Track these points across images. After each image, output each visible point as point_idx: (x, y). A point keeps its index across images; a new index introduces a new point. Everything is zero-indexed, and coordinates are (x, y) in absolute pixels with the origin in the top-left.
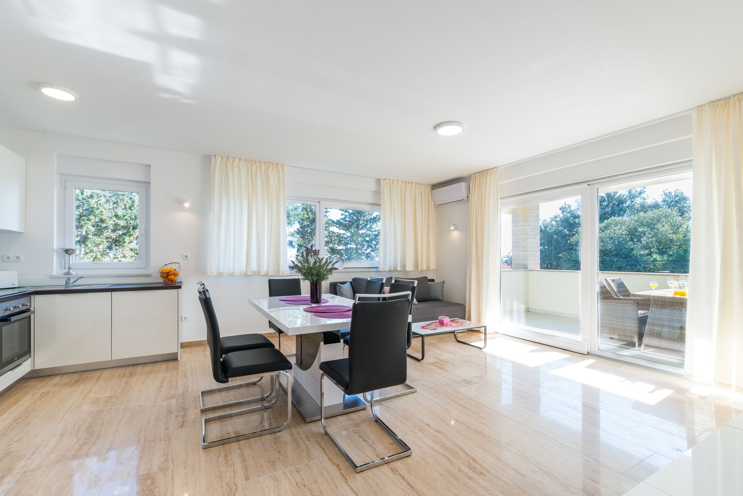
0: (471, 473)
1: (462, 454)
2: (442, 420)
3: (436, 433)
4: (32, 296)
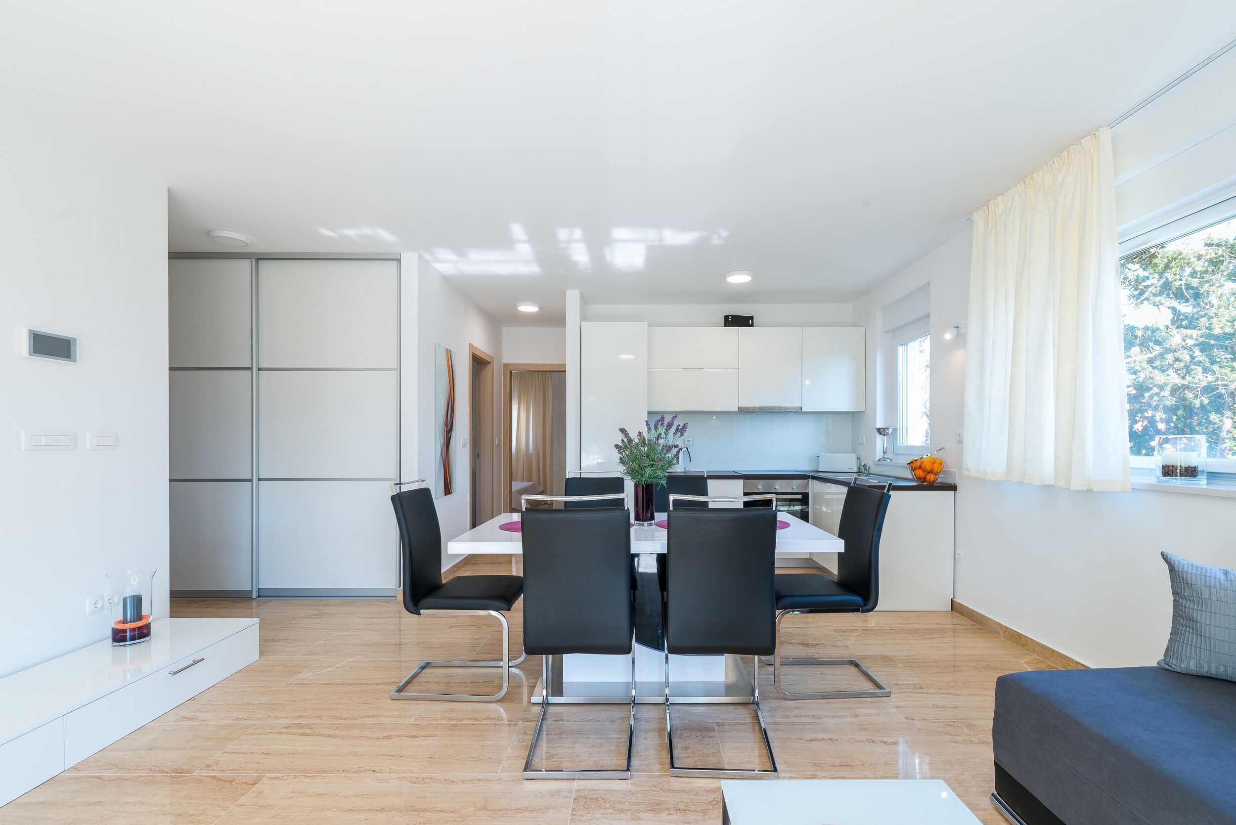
0: (303, 721)
1: (327, 732)
2: (401, 757)
3: (389, 734)
4: (810, 480)
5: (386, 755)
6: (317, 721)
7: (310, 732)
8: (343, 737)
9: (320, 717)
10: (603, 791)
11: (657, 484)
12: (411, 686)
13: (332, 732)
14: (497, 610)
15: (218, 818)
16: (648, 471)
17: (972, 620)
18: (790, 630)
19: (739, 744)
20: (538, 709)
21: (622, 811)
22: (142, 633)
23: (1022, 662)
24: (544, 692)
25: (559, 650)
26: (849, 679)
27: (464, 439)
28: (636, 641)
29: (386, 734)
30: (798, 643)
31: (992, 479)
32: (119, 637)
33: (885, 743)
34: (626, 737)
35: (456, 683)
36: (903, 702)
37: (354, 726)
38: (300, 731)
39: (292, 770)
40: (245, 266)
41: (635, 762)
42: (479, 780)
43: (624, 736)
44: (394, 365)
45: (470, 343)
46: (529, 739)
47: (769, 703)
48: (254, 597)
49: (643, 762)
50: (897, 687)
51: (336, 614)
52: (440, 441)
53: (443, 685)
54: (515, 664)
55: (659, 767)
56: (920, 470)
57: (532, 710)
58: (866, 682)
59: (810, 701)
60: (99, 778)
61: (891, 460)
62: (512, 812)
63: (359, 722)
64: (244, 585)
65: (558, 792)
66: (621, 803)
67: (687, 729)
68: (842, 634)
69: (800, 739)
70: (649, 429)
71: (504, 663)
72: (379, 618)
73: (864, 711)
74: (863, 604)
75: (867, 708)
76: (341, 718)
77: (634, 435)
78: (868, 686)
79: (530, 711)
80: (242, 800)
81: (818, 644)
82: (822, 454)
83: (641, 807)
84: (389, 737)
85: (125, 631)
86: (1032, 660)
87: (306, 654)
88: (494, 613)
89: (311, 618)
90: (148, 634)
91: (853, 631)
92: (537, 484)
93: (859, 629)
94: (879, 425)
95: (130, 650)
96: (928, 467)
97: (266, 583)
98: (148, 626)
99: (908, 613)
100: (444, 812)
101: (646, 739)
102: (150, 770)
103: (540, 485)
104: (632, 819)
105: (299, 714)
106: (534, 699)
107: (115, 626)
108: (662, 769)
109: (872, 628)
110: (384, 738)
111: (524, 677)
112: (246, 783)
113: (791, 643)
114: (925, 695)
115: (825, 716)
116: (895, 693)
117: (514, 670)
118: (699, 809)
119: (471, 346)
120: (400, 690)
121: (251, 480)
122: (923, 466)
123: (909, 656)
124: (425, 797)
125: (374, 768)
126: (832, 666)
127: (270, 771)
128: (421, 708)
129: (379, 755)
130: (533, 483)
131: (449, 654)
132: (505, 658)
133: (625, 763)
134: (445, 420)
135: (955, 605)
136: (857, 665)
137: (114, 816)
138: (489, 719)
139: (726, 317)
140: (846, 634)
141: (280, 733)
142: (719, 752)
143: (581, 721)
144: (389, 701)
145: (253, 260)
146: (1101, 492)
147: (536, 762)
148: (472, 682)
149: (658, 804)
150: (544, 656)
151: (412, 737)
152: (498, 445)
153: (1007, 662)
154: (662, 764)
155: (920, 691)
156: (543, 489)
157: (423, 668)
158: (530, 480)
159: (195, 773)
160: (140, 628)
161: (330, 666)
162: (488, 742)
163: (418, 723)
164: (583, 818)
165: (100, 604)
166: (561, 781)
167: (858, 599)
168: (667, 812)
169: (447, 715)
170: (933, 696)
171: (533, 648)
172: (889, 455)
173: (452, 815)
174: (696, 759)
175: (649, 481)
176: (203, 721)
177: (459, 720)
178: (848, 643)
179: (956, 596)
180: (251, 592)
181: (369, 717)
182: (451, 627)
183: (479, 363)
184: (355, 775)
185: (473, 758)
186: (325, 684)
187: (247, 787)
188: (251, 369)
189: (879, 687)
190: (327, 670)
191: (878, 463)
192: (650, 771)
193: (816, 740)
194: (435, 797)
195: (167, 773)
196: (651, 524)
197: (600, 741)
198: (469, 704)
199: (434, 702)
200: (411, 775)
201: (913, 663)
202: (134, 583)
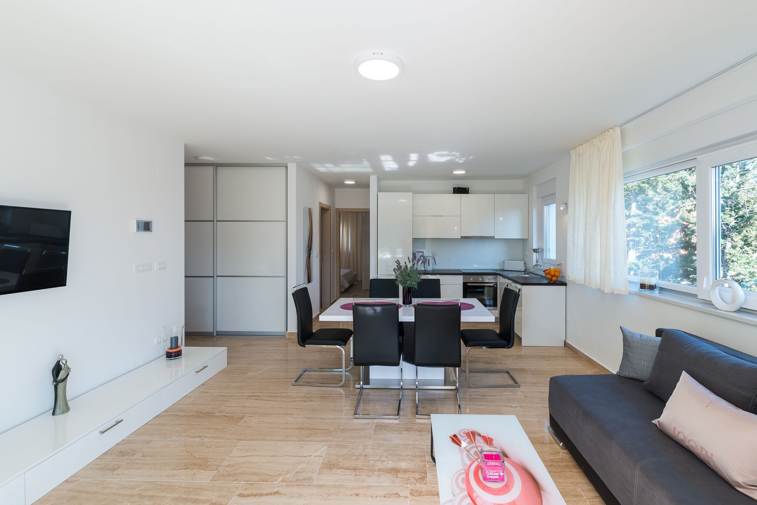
4: (498, 276)
5: (294, 408)
6: (261, 394)
7: (260, 398)
8: (274, 401)
9: (262, 392)
10: (387, 423)
11: (413, 288)
12: (300, 380)
13: (270, 399)
14: (339, 345)
15: (232, 430)
16: (409, 282)
17: (573, 351)
18: (481, 356)
19: (447, 406)
20: (359, 390)
21: (395, 431)
22: (178, 354)
23: (589, 372)
24: (361, 383)
25: (367, 364)
26: (502, 379)
27: (317, 253)
28: (403, 360)
29: (293, 400)
30: (483, 362)
31: (578, 283)
32: (169, 355)
33: (511, 407)
34: (398, 403)
35: (320, 379)
36: (525, 390)
37: (278, 396)
38: (255, 398)
39: (256, 413)
40: (210, 169)
41: (401, 413)
42: (335, 418)
43: (397, 402)
44: (284, 219)
45: (319, 202)
46: (355, 403)
47: (464, 389)
48: (215, 335)
49: (404, 413)
50: (525, 383)
51: (257, 345)
52: (306, 256)
53: (315, 379)
54: (347, 370)
55: (411, 415)
56: (549, 275)
57: (356, 391)
58: (511, 381)
59: (482, 389)
60: (177, 415)
61: (540, 266)
62: (350, 430)
63: (280, 395)
64: (210, 330)
65: (368, 424)
66: (395, 428)
67: (425, 400)
68: (505, 357)
69: (474, 404)
70: (410, 261)
71: (343, 369)
72: (278, 347)
73: (506, 393)
74: (507, 344)
75: (507, 392)
76: (271, 393)
77: (403, 264)
78: (511, 382)
79: (355, 391)
80: (239, 424)
81: (492, 363)
82: (506, 261)
83: (403, 429)
84: (294, 401)
85: (171, 353)
86: (594, 371)
87: (248, 364)
88: (338, 347)
89: (245, 346)
90: (181, 355)
91: (511, 356)
92: (353, 270)
93: (515, 355)
94: (535, 247)
95: (174, 362)
96: (553, 273)
97: (221, 328)
98: (181, 351)
99: (542, 347)
100: (322, 430)
101: (406, 403)
102: (197, 412)
103: (355, 271)
104: (399, 433)
105: (253, 391)
106: (357, 386)
107: (167, 350)
108: (413, 415)
109: (521, 355)
110: (292, 401)
111: (351, 376)
112: (238, 418)
113: (479, 362)
114: (536, 387)
115: (488, 395)
116: (522, 386)
117: (347, 373)
118: (427, 431)
119: (320, 203)
120: (295, 381)
121: (213, 277)
122: (550, 273)
123: (535, 369)
124: (314, 424)
125: (290, 413)
126: (497, 373)
127: (247, 414)
128: (306, 389)
129: (292, 408)
130: (351, 270)
131: (315, 365)
132: (344, 367)
133: (397, 413)
134: (308, 244)
135: (566, 343)
136: (508, 373)
137: (190, 429)
138: (337, 394)
139: (454, 188)
140: (508, 358)
141: (247, 399)
142: (438, 409)
143: (378, 396)
144: (291, 386)
145: (215, 167)
146: (616, 294)
147: (359, 411)
148: (328, 378)
149: (410, 428)
150: (361, 367)
151: (304, 401)
152: (333, 253)
153: (581, 372)
154: (412, 413)
155: (535, 385)
156: (356, 273)
157: (304, 371)
158: (349, 268)
159: (216, 414)
160: (178, 352)
161: (261, 370)
162: (337, 404)
163: (306, 396)
164: (379, 433)
165: (159, 341)
166: (369, 419)
167: (505, 342)
168: (414, 431)
169: (319, 393)
170: (540, 387)
171: (357, 363)
172: (540, 263)
173: (326, 431)
174: (427, 412)
175: (409, 286)
176: (212, 393)
177: (324, 395)
178: (507, 362)
179: (567, 339)
180: (213, 332)
181: (284, 393)
182: (314, 352)
183: (324, 210)
184: (283, 416)
185: (332, 410)
186: (260, 378)
187: (239, 419)
188: (213, 221)
189: (516, 383)
190: (260, 372)
191: (533, 267)
192: (407, 416)
193: (481, 405)
194: (318, 424)
195: (204, 414)
196: (410, 306)
197: (386, 404)
198: (327, 388)
199: (312, 387)
200: (306, 416)
201: (536, 372)
202: (175, 330)
